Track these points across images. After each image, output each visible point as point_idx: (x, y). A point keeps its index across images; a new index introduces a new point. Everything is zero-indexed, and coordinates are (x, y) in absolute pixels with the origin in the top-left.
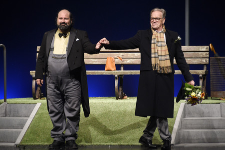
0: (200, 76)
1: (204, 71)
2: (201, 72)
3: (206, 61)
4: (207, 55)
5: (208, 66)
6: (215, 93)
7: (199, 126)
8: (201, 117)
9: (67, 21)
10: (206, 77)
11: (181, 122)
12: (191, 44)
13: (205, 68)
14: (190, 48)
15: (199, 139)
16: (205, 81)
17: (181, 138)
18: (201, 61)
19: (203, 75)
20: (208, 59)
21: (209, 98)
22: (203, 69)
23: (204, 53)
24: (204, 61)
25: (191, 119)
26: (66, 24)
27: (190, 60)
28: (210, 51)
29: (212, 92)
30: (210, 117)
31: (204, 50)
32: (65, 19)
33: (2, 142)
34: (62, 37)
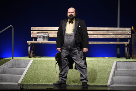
0: (126, 45)
1: (128, 42)
2: (126, 43)
3: (130, 37)
4: (130, 33)
5: (131, 39)
6: (134, 55)
7: (125, 74)
8: (126, 69)
9: (73, 14)
10: (129, 46)
11: (114, 72)
12: (120, 27)
13: (129, 40)
14: (120, 29)
15: (124, 82)
16: (129, 48)
17: (114, 81)
18: (127, 37)
19: (128, 45)
20: (131, 36)
21: (131, 58)
22: (128, 41)
23: (129, 32)
24: (128, 37)
25: (120, 71)
26: (73, 15)
27: (120, 36)
28: (132, 31)
29: (133, 55)
30: (131, 69)
31: (129, 30)
32: (72, 13)
33: (11, 82)
34: (71, 23)
